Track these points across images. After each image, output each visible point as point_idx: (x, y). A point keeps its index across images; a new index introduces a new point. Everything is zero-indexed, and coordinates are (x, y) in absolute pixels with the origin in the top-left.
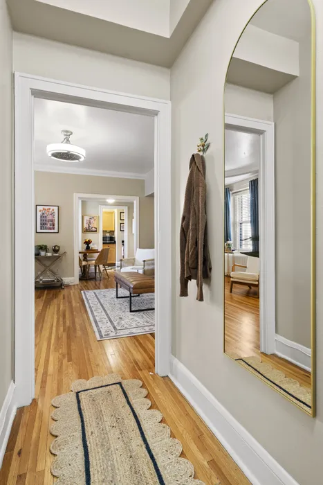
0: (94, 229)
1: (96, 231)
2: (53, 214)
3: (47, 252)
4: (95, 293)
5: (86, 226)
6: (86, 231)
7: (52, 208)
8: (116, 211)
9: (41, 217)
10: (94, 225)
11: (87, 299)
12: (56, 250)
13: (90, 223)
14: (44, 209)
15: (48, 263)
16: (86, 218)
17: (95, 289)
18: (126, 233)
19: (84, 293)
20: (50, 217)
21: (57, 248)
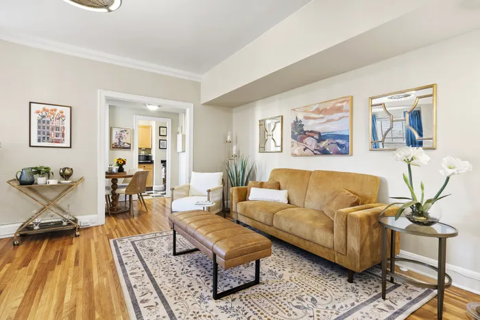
0: (126, 145)
1: (129, 148)
2: (60, 118)
3: (49, 178)
4: (133, 243)
5: (115, 140)
6: (115, 147)
7: (59, 109)
8: (154, 124)
9: (39, 121)
10: (126, 140)
11: (121, 261)
12: (65, 176)
13: (120, 137)
14: (44, 110)
15: (51, 195)
16: (115, 131)
17: (133, 233)
18: (169, 151)
19: (116, 245)
20: (56, 123)
21: (67, 172)
